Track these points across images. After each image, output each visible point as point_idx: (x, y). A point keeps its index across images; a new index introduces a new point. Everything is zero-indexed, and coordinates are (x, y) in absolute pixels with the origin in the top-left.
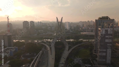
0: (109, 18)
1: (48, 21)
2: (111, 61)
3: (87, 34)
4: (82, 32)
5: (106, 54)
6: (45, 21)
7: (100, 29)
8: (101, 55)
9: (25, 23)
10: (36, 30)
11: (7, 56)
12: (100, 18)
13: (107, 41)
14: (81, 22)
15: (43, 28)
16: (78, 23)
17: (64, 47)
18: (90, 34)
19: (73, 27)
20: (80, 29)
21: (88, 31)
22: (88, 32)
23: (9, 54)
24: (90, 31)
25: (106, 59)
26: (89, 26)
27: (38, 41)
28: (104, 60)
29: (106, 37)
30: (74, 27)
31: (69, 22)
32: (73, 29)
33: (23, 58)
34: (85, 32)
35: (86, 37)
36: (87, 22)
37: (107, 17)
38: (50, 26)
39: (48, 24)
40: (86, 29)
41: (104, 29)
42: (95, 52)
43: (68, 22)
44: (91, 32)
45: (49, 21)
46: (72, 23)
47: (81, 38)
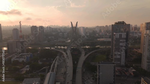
0: (125, 23)
2: (125, 63)
3: (105, 40)
4: (99, 38)
5: (121, 57)
6: (53, 25)
7: (114, 33)
8: (116, 58)
9: (34, 28)
10: (45, 37)
11: (25, 61)
12: (116, 23)
13: (121, 44)
14: (98, 26)
15: (54, 34)
16: (95, 28)
17: (80, 53)
18: (108, 41)
20: (97, 35)
22: (105, 38)
23: (25, 59)
24: (108, 37)
25: (120, 61)
26: (107, 31)
27: (51, 48)
28: (119, 62)
29: (121, 40)
31: (84, 27)
32: (89, 35)
33: (41, 63)
34: (103, 38)
35: (103, 43)
36: (105, 26)
37: (122, 22)
38: (61, 32)
39: (59, 29)
40: (104, 34)
41: (118, 34)
42: (111, 57)
43: (82, 27)
46: (87, 28)
47: (98, 45)
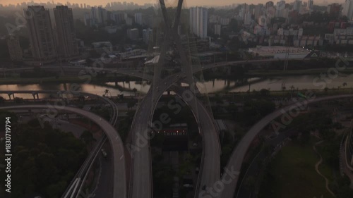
1: (132, 3)
15: (111, 30)
19: (219, 27)
21: (276, 41)
30: (222, 26)
32: (219, 33)
34: (266, 44)
43: (200, 8)
44: (286, 45)
45: (136, 5)
